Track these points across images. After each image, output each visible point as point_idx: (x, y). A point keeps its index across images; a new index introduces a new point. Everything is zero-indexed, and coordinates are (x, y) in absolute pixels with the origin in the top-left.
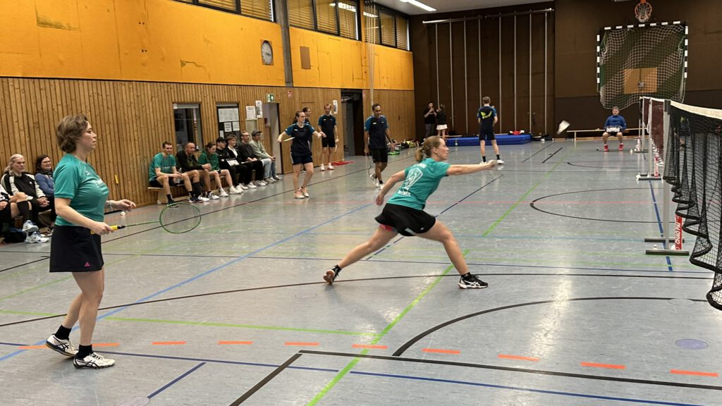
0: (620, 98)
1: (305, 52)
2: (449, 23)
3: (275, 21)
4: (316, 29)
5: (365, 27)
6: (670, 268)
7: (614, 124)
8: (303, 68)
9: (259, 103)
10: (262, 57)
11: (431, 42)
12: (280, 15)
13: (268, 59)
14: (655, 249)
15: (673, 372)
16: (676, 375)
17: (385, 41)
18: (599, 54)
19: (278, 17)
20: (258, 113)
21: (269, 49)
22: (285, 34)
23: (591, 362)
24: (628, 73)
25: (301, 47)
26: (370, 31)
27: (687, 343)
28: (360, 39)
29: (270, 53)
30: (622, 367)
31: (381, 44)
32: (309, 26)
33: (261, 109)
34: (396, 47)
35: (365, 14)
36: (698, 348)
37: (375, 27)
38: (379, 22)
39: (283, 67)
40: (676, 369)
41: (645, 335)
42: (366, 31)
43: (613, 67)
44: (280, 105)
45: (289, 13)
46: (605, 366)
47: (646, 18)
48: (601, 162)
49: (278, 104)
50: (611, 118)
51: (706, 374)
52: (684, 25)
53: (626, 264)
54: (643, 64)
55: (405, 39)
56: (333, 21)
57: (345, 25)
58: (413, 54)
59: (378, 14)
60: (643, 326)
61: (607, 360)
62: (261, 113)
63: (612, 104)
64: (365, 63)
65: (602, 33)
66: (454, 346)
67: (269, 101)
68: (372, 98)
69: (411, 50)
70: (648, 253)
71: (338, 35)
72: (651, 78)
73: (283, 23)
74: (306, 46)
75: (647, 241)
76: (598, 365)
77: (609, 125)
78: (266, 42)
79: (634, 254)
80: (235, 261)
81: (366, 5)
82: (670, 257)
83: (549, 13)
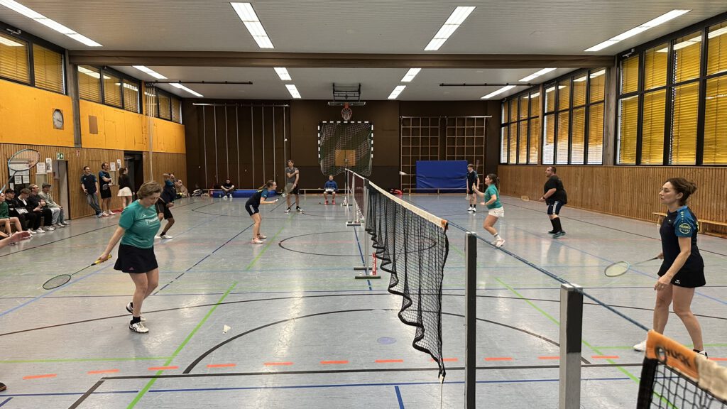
0: (333, 169)
1: (93, 120)
2: (213, 107)
3: (67, 94)
4: (103, 102)
5: (146, 102)
6: (370, 288)
7: (330, 186)
8: (91, 132)
9: (49, 160)
10: (54, 122)
11: (200, 119)
12: (71, 89)
13: (58, 124)
14: (361, 275)
15: (377, 361)
16: (379, 364)
17: (162, 115)
18: (320, 139)
19: (69, 91)
20: (47, 168)
21: (61, 117)
22: (75, 104)
23: (327, 361)
24: (338, 152)
25: (89, 116)
26: (150, 106)
27: (384, 340)
28: (141, 112)
29: (61, 120)
30: (346, 362)
31: (159, 117)
32: (96, 99)
33: (51, 165)
34: (171, 120)
35: (146, 93)
36: (390, 343)
37: (154, 104)
38: (157, 101)
39: (72, 131)
40: (378, 359)
41: (359, 337)
42: (146, 106)
43: (329, 148)
44: (69, 163)
45: (79, 88)
46: (336, 362)
47: (349, 118)
48: (323, 212)
49: (67, 162)
50: (328, 182)
51: (396, 361)
52: (371, 124)
53: (343, 286)
54: (346, 147)
55: (178, 114)
56: (118, 97)
57: (129, 101)
58: (185, 127)
59: (156, 94)
60: (357, 331)
61: (337, 358)
62: (51, 168)
63: (328, 173)
64: (145, 131)
65: (321, 125)
66: (231, 360)
67: (59, 159)
68: (151, 158)
69: (183, 124)
70: (357, 278)
71: (123, 108)
72: (351, 157)
73: (73, 96)
74: (94, 115)
75: (355, 269)
76: (331, 362)
77: (327, 187)
78: (58, 110)
79: (347, 279)
80: (31, 301)
81: (147, 87)
82: (370, 280)
83: (286, 107)
